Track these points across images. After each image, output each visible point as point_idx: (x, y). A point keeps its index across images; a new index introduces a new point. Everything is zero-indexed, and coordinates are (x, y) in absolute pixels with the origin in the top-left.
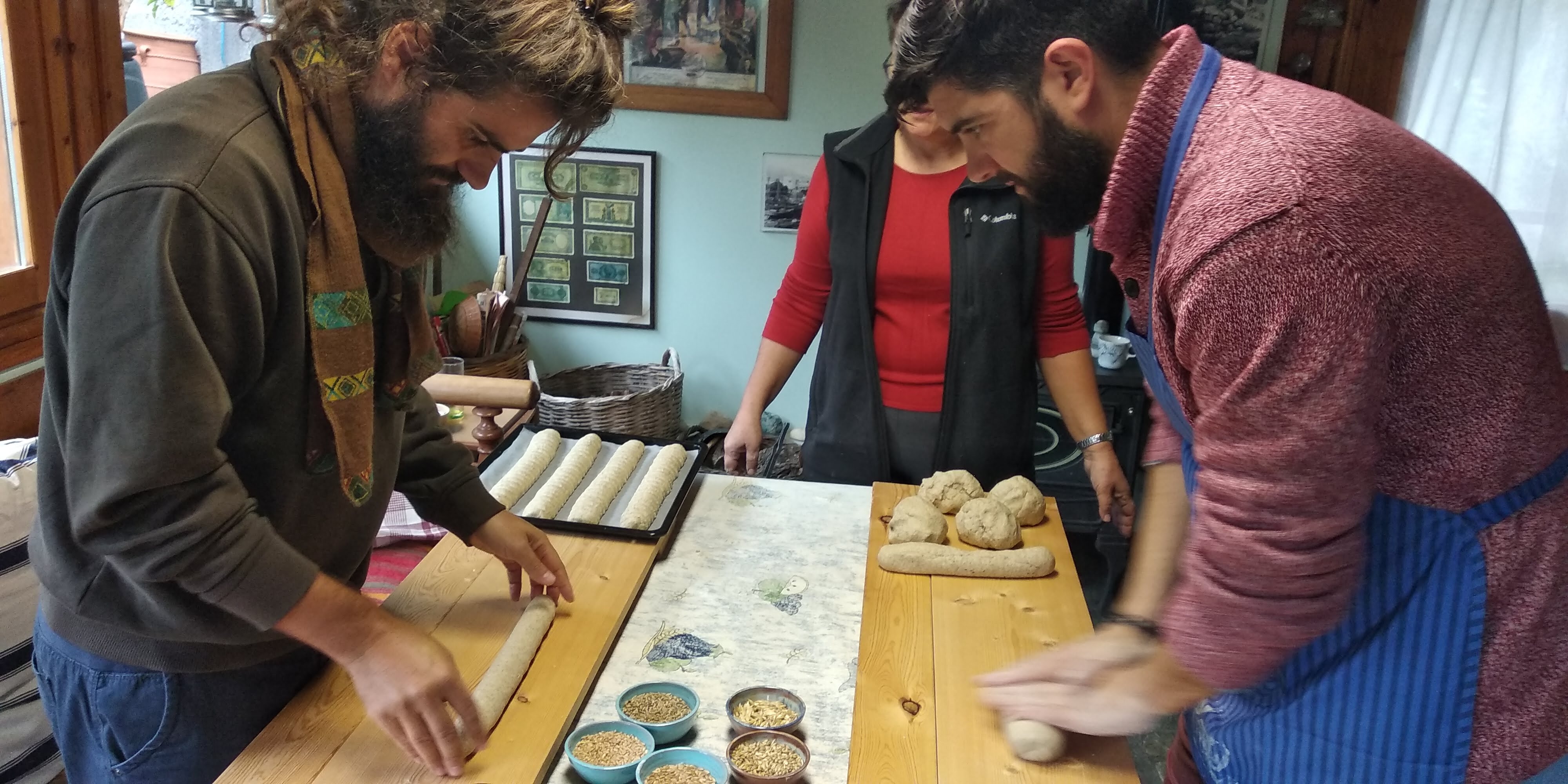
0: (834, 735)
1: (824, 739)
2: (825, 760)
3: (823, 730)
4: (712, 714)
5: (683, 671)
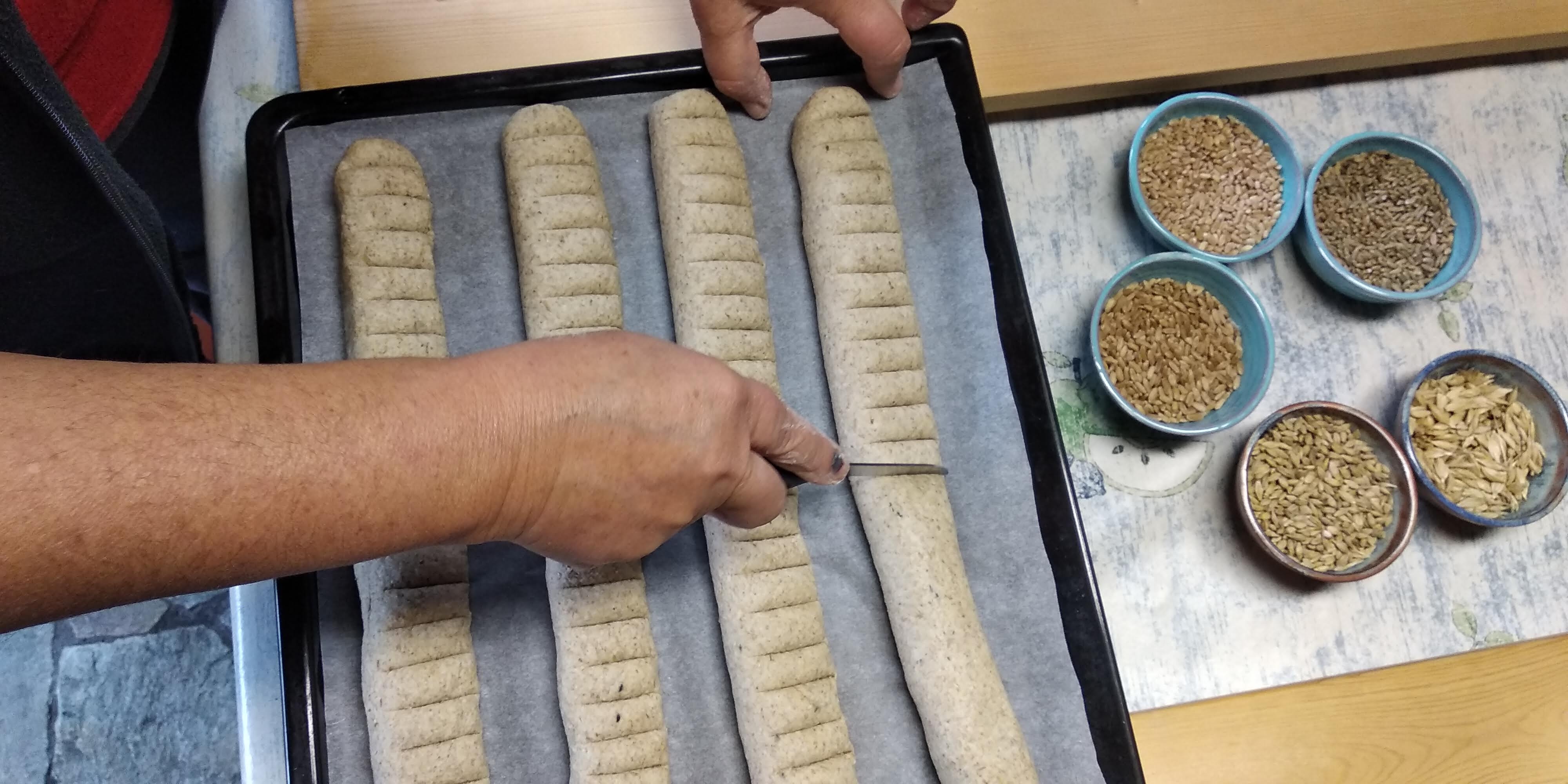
0: (1519, 596)
1: (1493, 576)
2: (1423, 600)
3: (1524, 569)
4: (1463, 324)
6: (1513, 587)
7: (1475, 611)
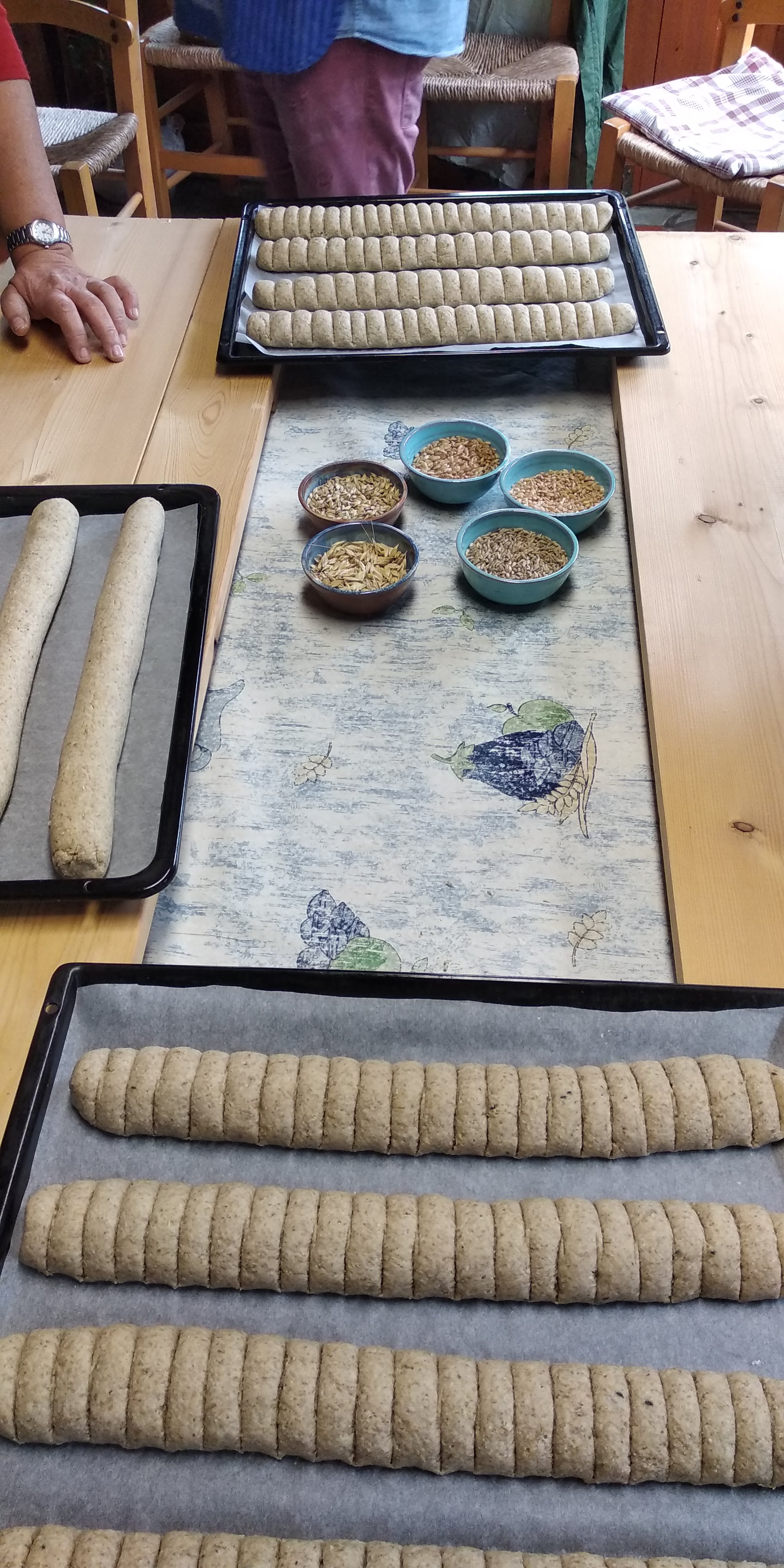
5: (509, 706)
6: (269, 603)
7: (261, 584)
